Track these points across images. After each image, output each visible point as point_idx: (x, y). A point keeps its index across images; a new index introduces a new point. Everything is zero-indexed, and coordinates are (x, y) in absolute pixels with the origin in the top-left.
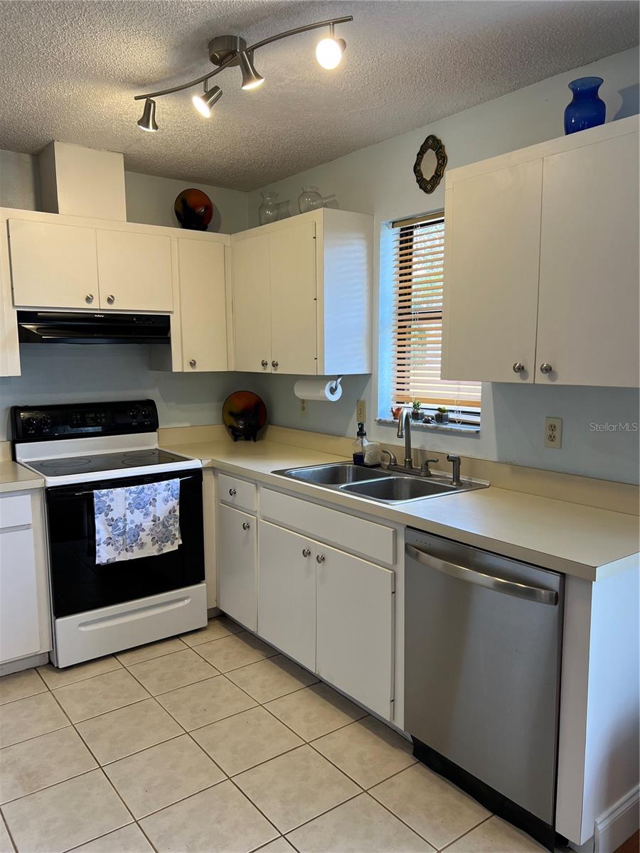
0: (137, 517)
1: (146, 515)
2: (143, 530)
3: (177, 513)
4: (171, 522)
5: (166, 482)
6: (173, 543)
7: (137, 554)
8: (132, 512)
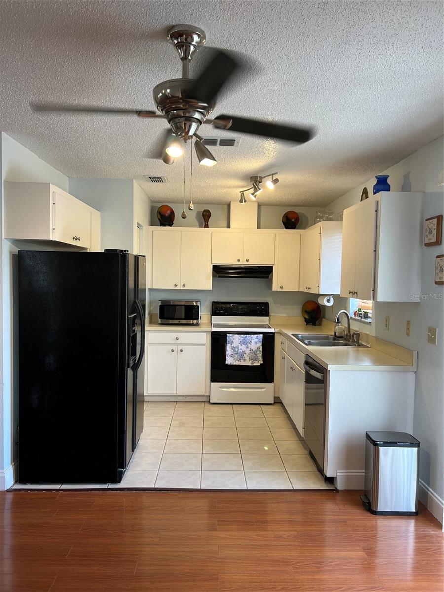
0: (243, 348)
1: (247, 347)
2: (245, 354)
3: (261, 349)
4: (258, 352)
5: (257, 335)
6: (258, 362)
7: (242, 363)
8: (241, 346)
